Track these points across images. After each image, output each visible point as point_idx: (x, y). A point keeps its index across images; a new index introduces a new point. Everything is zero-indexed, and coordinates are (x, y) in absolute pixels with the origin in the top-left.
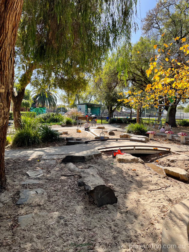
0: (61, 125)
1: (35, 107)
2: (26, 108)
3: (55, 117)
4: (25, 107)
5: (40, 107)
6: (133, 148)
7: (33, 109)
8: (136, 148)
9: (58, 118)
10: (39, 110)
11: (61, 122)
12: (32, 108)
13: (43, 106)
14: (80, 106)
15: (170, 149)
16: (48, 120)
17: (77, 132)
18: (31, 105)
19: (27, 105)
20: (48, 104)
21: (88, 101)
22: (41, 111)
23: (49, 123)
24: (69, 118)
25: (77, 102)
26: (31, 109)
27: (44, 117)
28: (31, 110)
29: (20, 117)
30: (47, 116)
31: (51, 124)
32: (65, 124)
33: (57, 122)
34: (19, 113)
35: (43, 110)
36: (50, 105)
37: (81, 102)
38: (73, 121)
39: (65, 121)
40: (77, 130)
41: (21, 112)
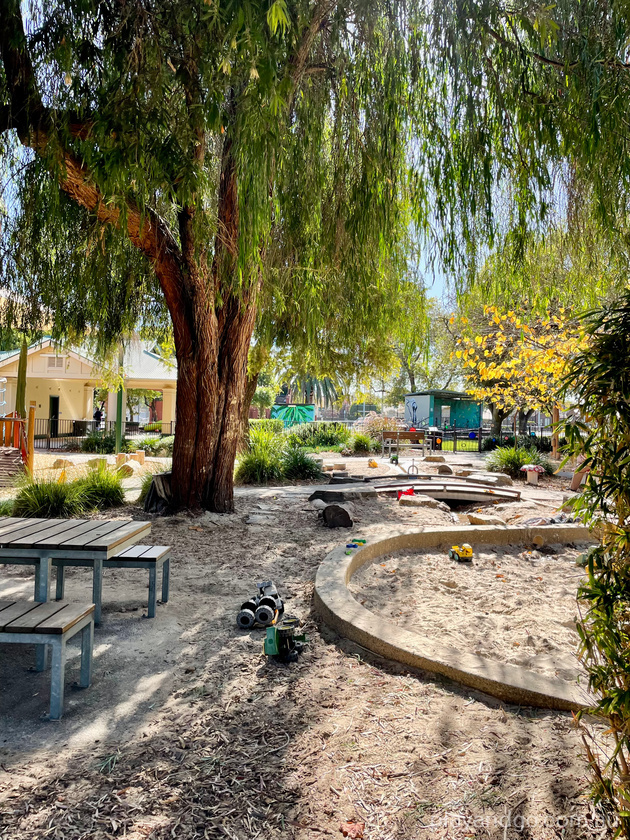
0: (340, 452)
1: (286, 405)
2: (262, 407)
3: (329, 433)
4: (258, 405)
5: (297, 405)
6: (442, 488)
7: (280, 409)
8: (448, 488)
9: (335, 434)
10: (297, 413)
11: (341, 446)
12: (277, 407)
13: (308, 402)
14: (413, 398)
15: (519, 493)
16: (311, 439)
17: (370, 466)
18: (274, 399)
19: (265, 399)
20: (322, 394)
21: (441, 385)
22: (301, 417)
23: (314, 446)
24: (361, 435)
25: (408, 387)
26: (273, 409)
27: (301, 431)
28: (274, 413)
29: (247, 431)
30: (310, 431)
31: (318, 448)
32: (353, 450)
33: (332, 444)
34: (247, 424)
35: (307, 413)
36: (327, 396)
37: (421, 386)
38: (372, 442)
39: (352, 441)
40: (370, 461)
41: (250, 420)
